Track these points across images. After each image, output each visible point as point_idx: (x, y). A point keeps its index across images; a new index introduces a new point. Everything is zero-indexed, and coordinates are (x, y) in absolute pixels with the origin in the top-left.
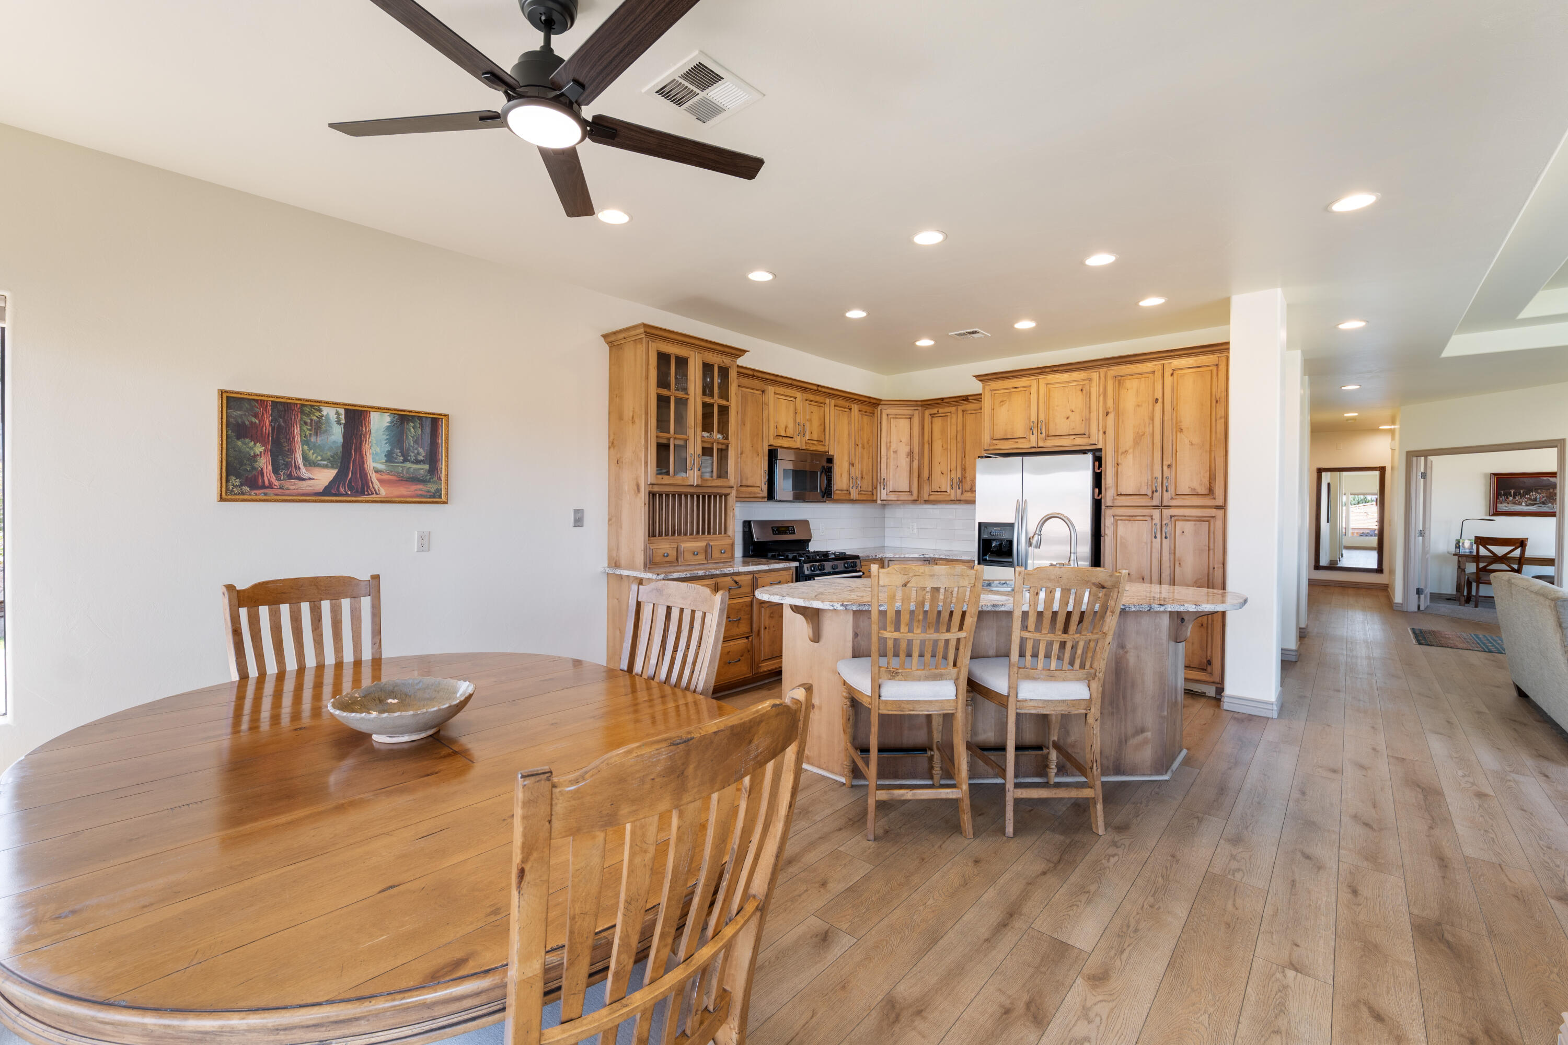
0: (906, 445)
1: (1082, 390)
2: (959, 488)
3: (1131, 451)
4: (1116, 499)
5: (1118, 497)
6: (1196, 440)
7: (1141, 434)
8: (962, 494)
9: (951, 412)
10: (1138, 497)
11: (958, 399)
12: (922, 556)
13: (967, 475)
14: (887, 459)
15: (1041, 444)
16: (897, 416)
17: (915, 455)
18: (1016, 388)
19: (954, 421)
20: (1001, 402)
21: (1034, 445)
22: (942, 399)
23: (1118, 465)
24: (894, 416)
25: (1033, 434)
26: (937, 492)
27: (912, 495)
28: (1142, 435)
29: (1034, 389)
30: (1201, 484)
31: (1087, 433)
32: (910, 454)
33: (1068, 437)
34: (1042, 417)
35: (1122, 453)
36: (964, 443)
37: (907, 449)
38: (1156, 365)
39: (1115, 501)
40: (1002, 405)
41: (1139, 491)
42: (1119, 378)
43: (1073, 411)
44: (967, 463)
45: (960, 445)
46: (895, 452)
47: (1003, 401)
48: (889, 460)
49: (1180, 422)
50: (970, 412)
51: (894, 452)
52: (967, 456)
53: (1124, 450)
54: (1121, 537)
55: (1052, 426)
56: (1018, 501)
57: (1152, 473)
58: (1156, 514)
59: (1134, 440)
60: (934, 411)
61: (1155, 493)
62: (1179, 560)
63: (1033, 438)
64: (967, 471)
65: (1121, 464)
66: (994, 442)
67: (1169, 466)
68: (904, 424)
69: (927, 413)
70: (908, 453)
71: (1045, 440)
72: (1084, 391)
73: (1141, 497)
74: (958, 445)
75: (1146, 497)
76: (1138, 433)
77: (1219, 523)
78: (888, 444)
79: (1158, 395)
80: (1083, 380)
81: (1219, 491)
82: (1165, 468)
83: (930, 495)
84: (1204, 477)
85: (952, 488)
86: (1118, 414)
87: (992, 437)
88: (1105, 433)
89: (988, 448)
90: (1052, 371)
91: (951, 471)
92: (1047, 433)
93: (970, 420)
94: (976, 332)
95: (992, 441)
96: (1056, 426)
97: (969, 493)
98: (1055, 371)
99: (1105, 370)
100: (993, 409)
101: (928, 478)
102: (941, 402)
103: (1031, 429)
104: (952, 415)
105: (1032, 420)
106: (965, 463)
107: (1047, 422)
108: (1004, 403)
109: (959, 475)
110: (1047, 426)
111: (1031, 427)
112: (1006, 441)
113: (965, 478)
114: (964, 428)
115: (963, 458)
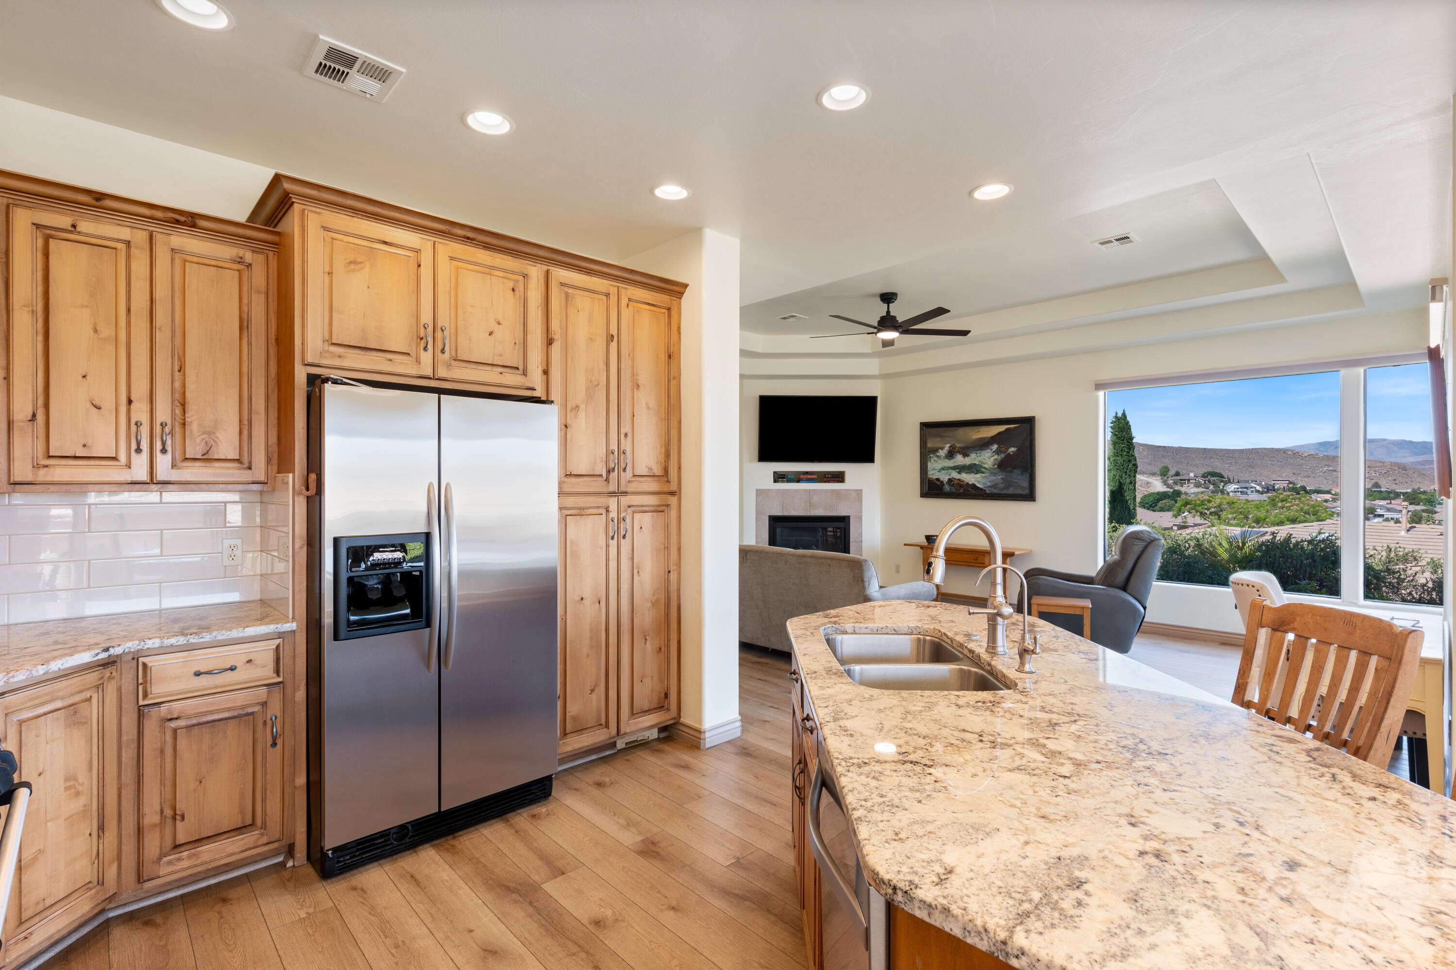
1: (513, 290)
2: (163, 451)
3: (582, 407)
4: (564, 482)
5: (565, 479)
6: (652, 403)
7: (594, 382)
8: (173, 465)
9: (128, 243)
10: (591, 479)
11: (159, 214)
12: (104, 655)
13: (191, 416)
15: (442, 372)
18: (385, 243)
19: (140, 266)
20: (350, 263)
21: (429, 372)
22: (99, 196)
23: (566, 426)
25: (425, 349)
26: (75, 458)
28: (597, 386)
29: (426, 259)
30: (657, 463)
31: (521, 368)
33: (489, 368)
34: (443, 320)
35: (572, 409)
36: (178, 333)
38: (610, 285)
39: (563, 486)
40: (354, 271)
41: (593, 470)
42: (566, 289)
43: (499, 324)
44: (191, 387)
45: (163, 337)
47: (354, 263)
49: (637, 375)
50: (195, 259)
52: (189, 371)
53: (574, 406)
54: (572, 542)
55: (462, 341)
56: (430, 485)
57: (607, 444)
58: (613, 503)
59: (586, 390)
60: (57, 219)
61: (611, 473)
62: (638, 568)
63: (426, 358)
64: (191, 407)
65: (570, 425)
66: (333, 349)
67: (626, 435)
69: (25, 216)
71: (449, 365)
72: (517, 293)
73: (595, 479)
74: (158, 335)
75: (600, 478)
76: (591, 381)
77: (673, 513)
79: (614, 332)
80: (513, 272)
81: (673, 473)
82: (622, 436)
83: (36, 466)
84: (660, 453)
85: (139, 450)
86: (566, 347)
87: (327, 338)
88: (546, 372)
89: (317, 361)
90: (464, 237)
91: (130, 402)
92: (453, 353)
93: (197, 277)
94: (381, 74)
95: (326, 347)
96: (470, 343)
97: (198, 464)
98: (468, 238)
99: (545, 268)
100: (330, 273)
101: (34, 415)
102: (94, 202)
103: (422, 339)
104: (133, 251)
105: (423, 321)
106: (184, 386)
107: (453, 331)
108: (357, 267)
109: (163, 413)
110: (453, 340)
111: (422, 335)
112: (364, 353)
113: (184, 424)
114: (178, 294)
115: (177, 373)
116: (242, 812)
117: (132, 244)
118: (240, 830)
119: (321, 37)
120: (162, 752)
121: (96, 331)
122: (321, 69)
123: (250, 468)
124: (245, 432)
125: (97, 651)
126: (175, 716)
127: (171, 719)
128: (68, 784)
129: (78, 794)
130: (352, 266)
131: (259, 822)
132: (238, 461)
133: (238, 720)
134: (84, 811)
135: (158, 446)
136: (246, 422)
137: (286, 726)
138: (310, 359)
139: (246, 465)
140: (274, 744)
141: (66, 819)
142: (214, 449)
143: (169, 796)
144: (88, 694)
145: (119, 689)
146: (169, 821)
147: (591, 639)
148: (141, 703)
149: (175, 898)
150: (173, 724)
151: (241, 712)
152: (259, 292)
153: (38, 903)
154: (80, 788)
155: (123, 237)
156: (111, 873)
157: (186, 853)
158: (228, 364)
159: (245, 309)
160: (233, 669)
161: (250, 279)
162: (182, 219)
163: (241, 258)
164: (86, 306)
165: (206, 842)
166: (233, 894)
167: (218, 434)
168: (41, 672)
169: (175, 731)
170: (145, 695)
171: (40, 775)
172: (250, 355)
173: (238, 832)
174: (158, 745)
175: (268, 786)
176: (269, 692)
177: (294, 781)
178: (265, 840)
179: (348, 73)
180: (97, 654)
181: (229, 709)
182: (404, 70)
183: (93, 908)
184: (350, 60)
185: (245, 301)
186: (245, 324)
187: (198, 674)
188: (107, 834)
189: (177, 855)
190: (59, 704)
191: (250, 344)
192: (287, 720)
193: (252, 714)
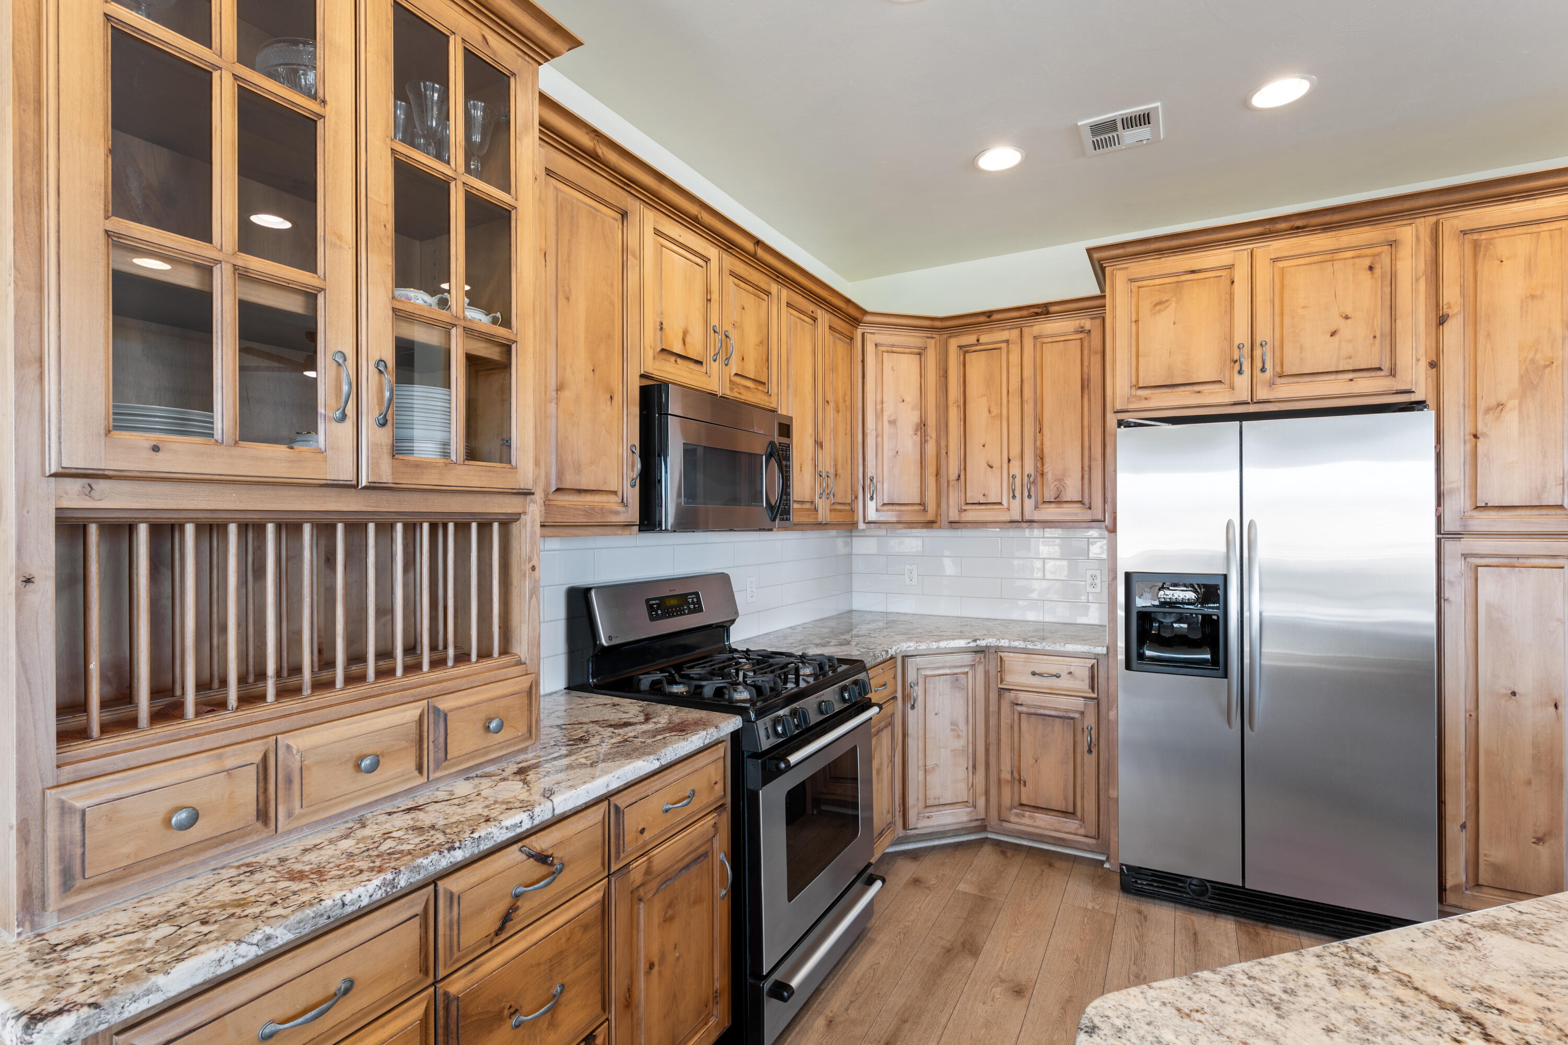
0: (913, 409)
1: (1371, 268)
2: (1029, 496)
3: (1513, 404)
4: (1472, 517)
5: (1476, 514)
7: (1542, 363)
8: (1036, 508)
9: (1007, 341)
10: (1535, 512)
11: (1025, 313)
12: (974, 645)
13: (1047, 468)
14: (877, 436)
15: (1261, 394)
16: (894, 349)
17: (929, 430)
18: (1193, 272)
19: (1015, 358)
20: (1155, 305)
21: (1246, 397)
22: (989, 314)
23: (1475, 436)
24: (890, 349)
25: (1240, 372)
26: (980, 504)
27: (925, 510)
28: (1546, 367)
29: (1242, 272)
31: (1386, 366)
32: (922, 426)
33: (1332, 377)
34: (1263, 334)
35: (1488, 410)
36: (1039, 402)
37: (914, 417)
39: (1470, 522)
40: (1160, 311)
41: (1539, 497)
42: (1475, 236)
43: (1347, 318)
44: (1047, 443)
45: (1029, 408)
46: (893, 422)
47: (1160, 303)
48: (879, 439)
50: (1050, 340)
51: (890, 422)
52: (1046, 431)
53: (1493, 402)
54: (1489, 606)
55: (1290, 353)
56: (1229, 525)
59: (1521, 377)
60: (970, 339)
63: (1242, 383)
64: (1047, 460)
65: (1485, 435)
66: (1140, 393)
68: (907, 366)
69: (954, 343)
70: (917, 424)
71: (1272, 384)
72: (1378, 271)
73: (1544, 512)
74: (1026, 406)
75: (1559, 512)
76: (1533, 361)
78: (879, 407)
80: (1371, 246)
83: (961, 511)
85: (1014, 497)
86: (1473, 320)
87: (1134, 383)
88: (1434, 365)
89: (1124, 408)
90: (1292, 229)
91: (1009, 460)
92: (1278, 369)
93: (1051, 355)
94: (1144, 119)
95: (1134, 392)
96: (1301, 352)
97: (1053, 505)
98: (1298, 228)
99: (1432, 219)
100: (1137, 321)
101: (959, 476)
102: (987, 319)
103: (1236, 361)
104: (1011, 346)
105: (1237, 341)
106: (1042, 444)
107: (1277, 344)
108: (1164, 306)
109: (1029, 468)
110: (1278, 354)
111: (1236, 357)
112: (1170, 390)
113: (1042, 474)
114: (1038, 371)
115: (1038, 434)
116: (1066, 798)
117: (1010, 342)
118: (1065, 813)
119: (1079, 124)
120: (1012, 727)
121: (990, 412)
122: (1096, 146)
123: (1090, 508)
124: (1086, 477)
125: (969, 641)
126: (1020, 703)
127: (1017, 704)
128: (953, 727)
129: (959, 736)
130: (1158, 308)
131: (1079, 814)
132: (1081, 502)
133: (1062, 720)
134: (963, 750)
135: (1026, 494)
136: (1086, 468)
137: (1101, 739)
138: (1118, 407)
139: (1088, 506)
140: (1090, 751)
141: (951, 751)
142: (1063, 493)
143: (1016, 763)
144: (966, 670)
145: (987, 673)
146: (1017, 783)
147: (1536, 758)
148: (1000, 686)
149: (1026, 846)
150: (1019, 708)
151: (1065, 714)
152: (1096, 353)
153: (935, 799)
154: (960, 733)
155: (1005, 338)
156: (981, 802)
157: (1028, 813)
158: (1073, 420)
159: (1086, 370)
160: (1058, 676)
161: (1090, 343)
162: (1039, 310)
163: (1082, 327)
164: (984, 395)
165: (1040, 811)
166: (1058, 864)
167: (1066, 481)
168: (935, 647)
169: (1020, 713)
170: (1002, 681)
171: (936, 714)
172: (1090, 409)
173: (1063, 815)
174: (1009, 721)
175: (1086, 786)
176: (1085, 704)
177: (1108, 791)
178: (1082, 831)
179: (1118, 135)
180: (969, 643)
181: (1056, 709)
182: (1158, 104)
183: (971, 821)
184: (1110, 126)
185: (1086, 363)
186: (1086, 383)
187: (1034, 674)
188: (978, 774)
189: (1021, 812)
190: (948, 671)
191: (1089, 400)
192: (1102, 734)
193: (1073, 719)
